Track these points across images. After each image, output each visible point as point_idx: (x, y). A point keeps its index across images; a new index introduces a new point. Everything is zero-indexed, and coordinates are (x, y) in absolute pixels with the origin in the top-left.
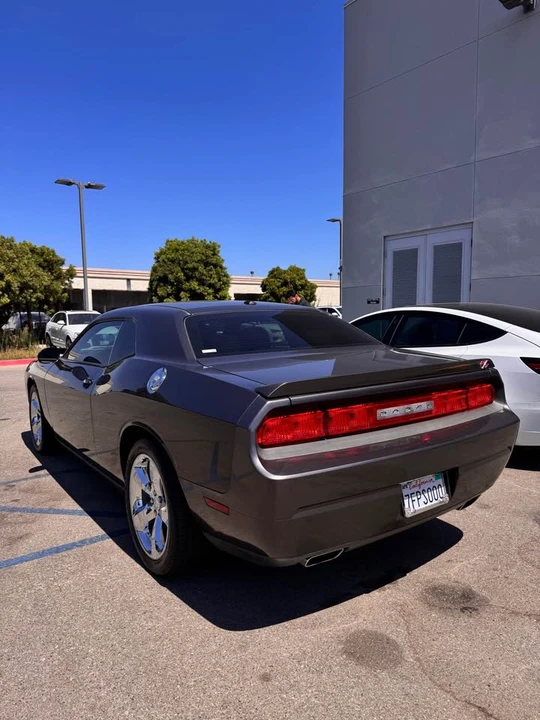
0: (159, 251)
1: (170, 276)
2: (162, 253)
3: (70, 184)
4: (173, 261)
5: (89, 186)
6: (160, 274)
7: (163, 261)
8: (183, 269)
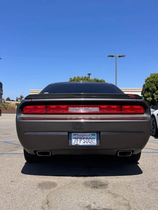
0: (147, 78)
1: (150, 88)
2: (148, 79)
3: (113, 56)
4: (152, 82)
5: (120, 56)
6: (146, 88)
7: (148, 82)
8: (156, 85)
